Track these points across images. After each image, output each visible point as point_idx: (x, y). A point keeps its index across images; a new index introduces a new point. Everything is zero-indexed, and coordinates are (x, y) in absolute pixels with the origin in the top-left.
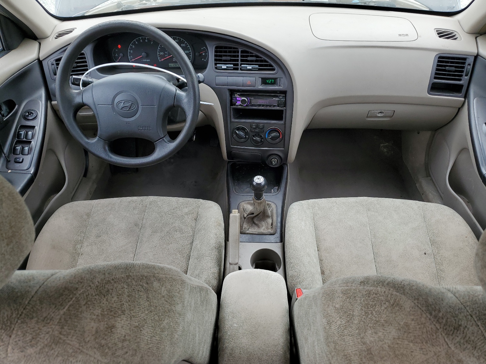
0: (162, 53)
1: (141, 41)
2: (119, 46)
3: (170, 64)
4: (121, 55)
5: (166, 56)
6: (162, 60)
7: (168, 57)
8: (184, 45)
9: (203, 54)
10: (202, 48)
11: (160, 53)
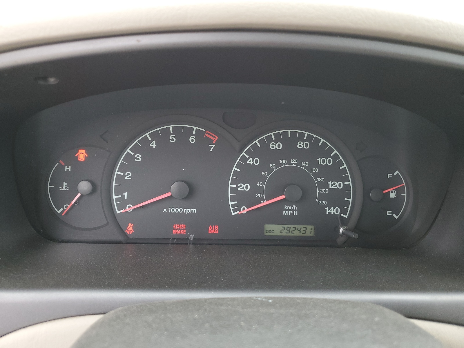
0: (244, 187)
1: (173, 139)
2: (82, 155)
3: (268, 227)
4: (84, 186)
5: (259, 195)
6: (244, 210)
7: (266, 203)
8: (326, 161)
9: (392, 195)
10: (389, 176)
11: (238, 187)
